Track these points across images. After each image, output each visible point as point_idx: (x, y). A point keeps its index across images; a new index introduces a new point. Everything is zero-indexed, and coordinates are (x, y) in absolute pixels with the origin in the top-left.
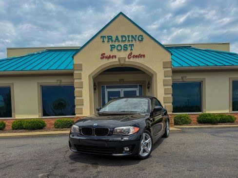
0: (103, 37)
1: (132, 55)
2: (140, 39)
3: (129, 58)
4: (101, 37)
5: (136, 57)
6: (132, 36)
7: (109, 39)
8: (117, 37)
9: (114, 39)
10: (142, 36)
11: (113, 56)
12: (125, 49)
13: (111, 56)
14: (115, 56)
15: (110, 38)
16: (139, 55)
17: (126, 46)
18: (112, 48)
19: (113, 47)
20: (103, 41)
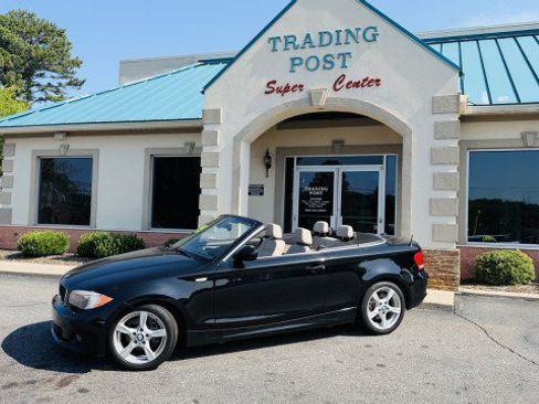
0: (274, 40)
1: (345, 82)
2: (369, 36)
3: (335, 90)
4: (271, 39)
5: (357, 85)
6: (348, 31)
7: (287, 43)
8: (308, 36)
9: (299, 41)
10: (374, 28)
11: (295, 86)
12: (328, 65)
13: (291, 86)
14: (301, 86)
15: (291, 40)
16: (365, 80)
17: (329, 59)
18: (293, 65)
19: (297, 62)
20: (274, 50)
